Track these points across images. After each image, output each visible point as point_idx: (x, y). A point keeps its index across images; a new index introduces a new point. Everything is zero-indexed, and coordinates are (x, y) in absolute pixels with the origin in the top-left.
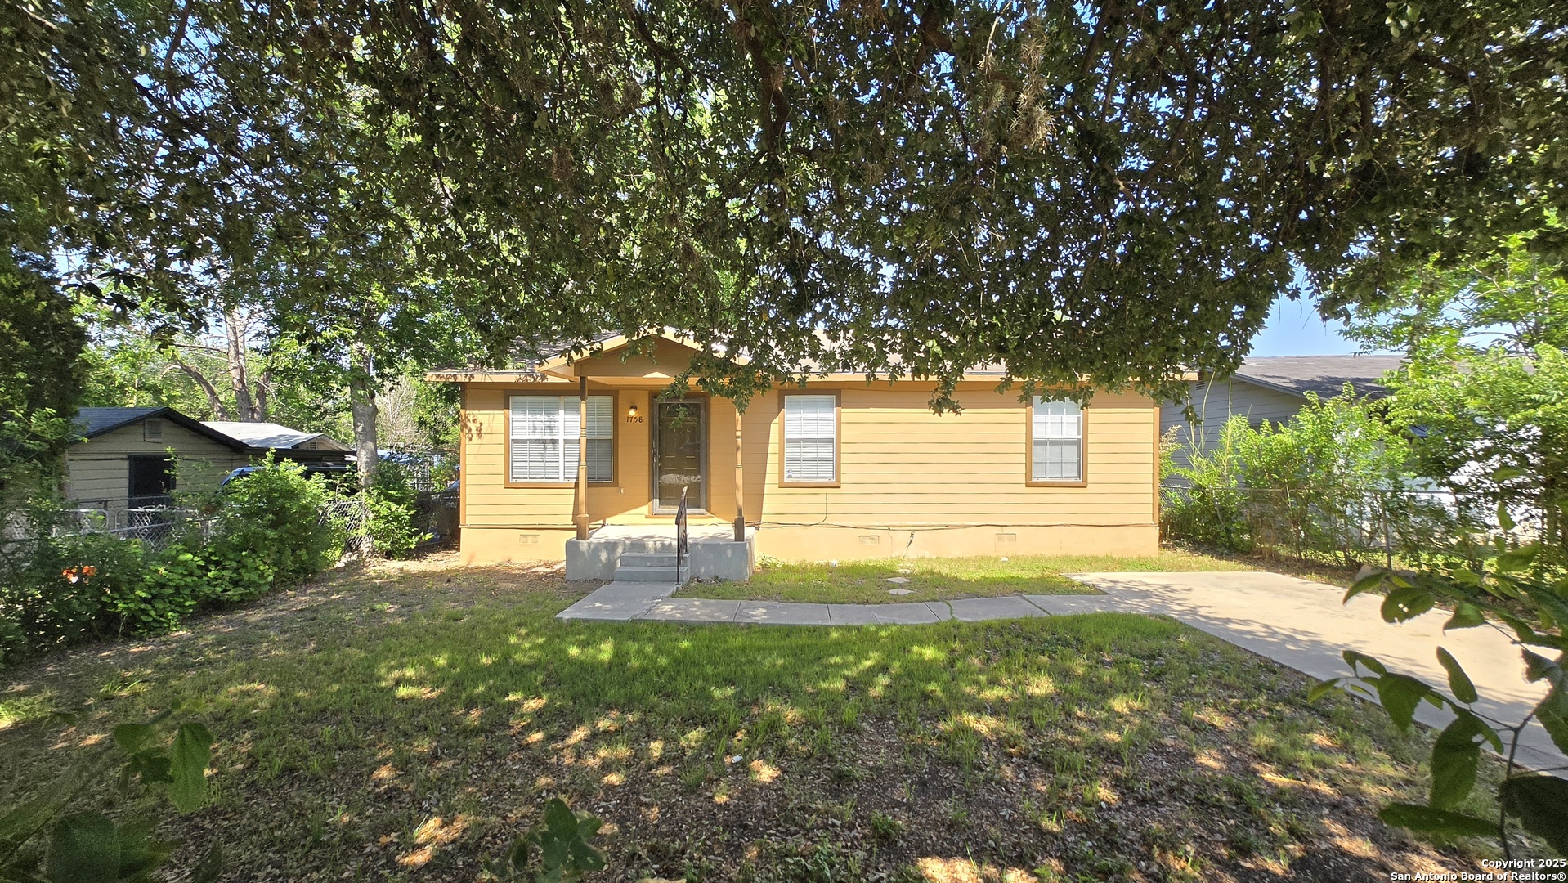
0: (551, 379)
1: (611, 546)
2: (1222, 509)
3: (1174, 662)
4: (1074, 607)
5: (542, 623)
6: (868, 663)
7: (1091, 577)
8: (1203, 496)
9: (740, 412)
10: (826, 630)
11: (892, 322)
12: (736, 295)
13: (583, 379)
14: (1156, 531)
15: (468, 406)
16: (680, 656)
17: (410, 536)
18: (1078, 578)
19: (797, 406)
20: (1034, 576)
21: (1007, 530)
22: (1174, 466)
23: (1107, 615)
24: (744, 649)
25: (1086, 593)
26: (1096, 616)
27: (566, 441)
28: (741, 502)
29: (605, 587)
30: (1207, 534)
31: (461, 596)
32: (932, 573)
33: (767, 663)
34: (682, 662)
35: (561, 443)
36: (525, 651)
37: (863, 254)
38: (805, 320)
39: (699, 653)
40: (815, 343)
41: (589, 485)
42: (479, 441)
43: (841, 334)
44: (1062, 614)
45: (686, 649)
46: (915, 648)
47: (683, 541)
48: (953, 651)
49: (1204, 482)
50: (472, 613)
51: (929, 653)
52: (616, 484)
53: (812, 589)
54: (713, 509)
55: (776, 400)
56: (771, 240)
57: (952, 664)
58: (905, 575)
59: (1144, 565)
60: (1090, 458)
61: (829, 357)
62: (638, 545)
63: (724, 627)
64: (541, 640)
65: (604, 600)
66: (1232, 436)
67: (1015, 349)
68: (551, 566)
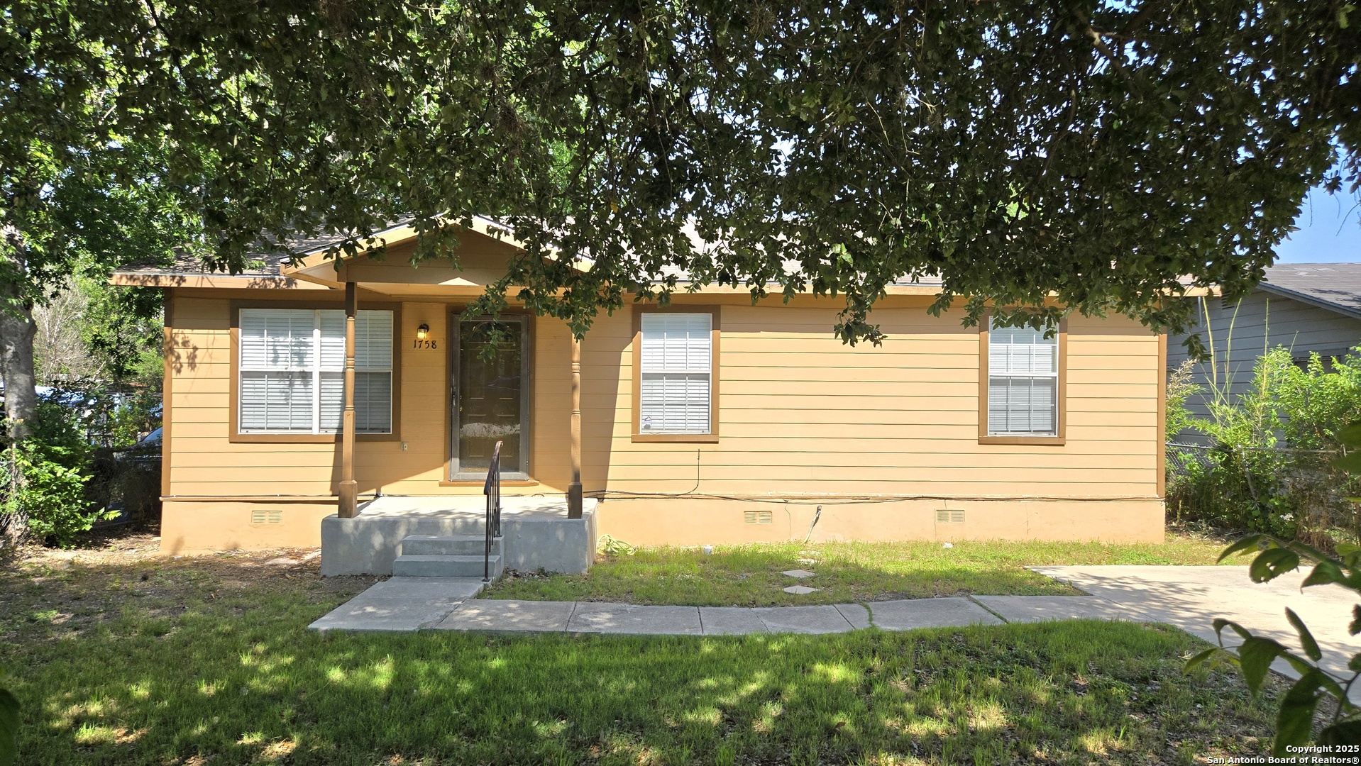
0: (302, 285)
1: (388, 525)
2: (1255, 478)
3: (1172, 686)
4: (1040, 611)
5: (287, 637)
6: (753, 687)
7: (1068, 572)
8: (1228, 461)
9: (577, 338)
10: (695, 642)
11: (787, 217)
12: (574, 177)
13: (350, 286)
14: (1161, 509)
15: (175, 322)
16: (489, 680)
17: (84, 514)
18: (1050, 573)
19: (657, 331)
20: (989, 569)
21: (951, 505)
22: (1189, 417)
23: (1085, 623)
24: (580, 668)
25: (1059, 593)
26: (1069, 625)
27: (323, 375)
28: (578, 462)
29: (379, 586)
30: (1237, 512)
31: (165, 601)
32: (846, 565)
33: (612, 687)
34: (492, 688)
35: (316, 377)
36: (265, 676)
37: (750, 122)
38: (669, 213)
39: (517, 675)
40: (683, 244)
41: (358, 439)
42: (192, 374)
43: (719, 231)
44: (1023, 621)
45: (498, 670)
46: (819, 667)
47: (494, 516)
48: (870, 671)
49: (1229, 440)
50: (183, 624)
51: (838, 672)
52: (396, 437)
53: (676, 585)
54: (538, 471)
55: (629, 319)
56: (622, 102)
57: (868, 688)
58: (808, 567)
59: (1143, 555)
60: (1070, 405)
61: (702, 263)
62: (429, 524)
63: (553, 639)
64: (288, 660)
65: (380, 603)
66: (1270, 375)
67: (954, 256)
68: (298, 555)
